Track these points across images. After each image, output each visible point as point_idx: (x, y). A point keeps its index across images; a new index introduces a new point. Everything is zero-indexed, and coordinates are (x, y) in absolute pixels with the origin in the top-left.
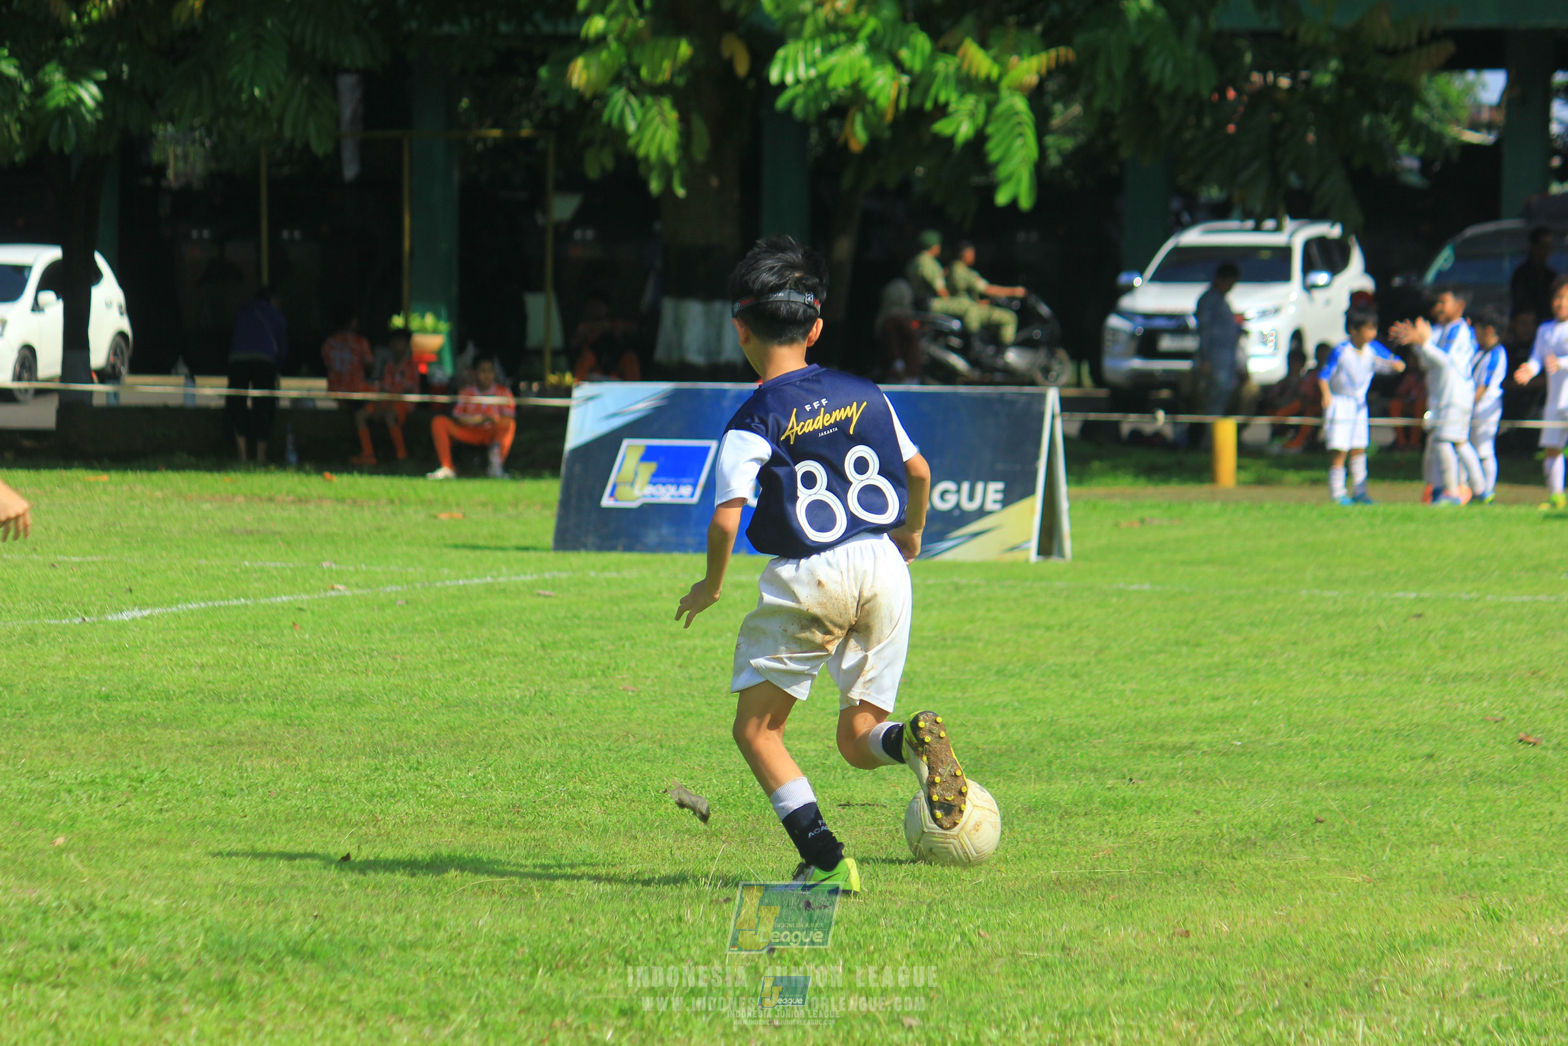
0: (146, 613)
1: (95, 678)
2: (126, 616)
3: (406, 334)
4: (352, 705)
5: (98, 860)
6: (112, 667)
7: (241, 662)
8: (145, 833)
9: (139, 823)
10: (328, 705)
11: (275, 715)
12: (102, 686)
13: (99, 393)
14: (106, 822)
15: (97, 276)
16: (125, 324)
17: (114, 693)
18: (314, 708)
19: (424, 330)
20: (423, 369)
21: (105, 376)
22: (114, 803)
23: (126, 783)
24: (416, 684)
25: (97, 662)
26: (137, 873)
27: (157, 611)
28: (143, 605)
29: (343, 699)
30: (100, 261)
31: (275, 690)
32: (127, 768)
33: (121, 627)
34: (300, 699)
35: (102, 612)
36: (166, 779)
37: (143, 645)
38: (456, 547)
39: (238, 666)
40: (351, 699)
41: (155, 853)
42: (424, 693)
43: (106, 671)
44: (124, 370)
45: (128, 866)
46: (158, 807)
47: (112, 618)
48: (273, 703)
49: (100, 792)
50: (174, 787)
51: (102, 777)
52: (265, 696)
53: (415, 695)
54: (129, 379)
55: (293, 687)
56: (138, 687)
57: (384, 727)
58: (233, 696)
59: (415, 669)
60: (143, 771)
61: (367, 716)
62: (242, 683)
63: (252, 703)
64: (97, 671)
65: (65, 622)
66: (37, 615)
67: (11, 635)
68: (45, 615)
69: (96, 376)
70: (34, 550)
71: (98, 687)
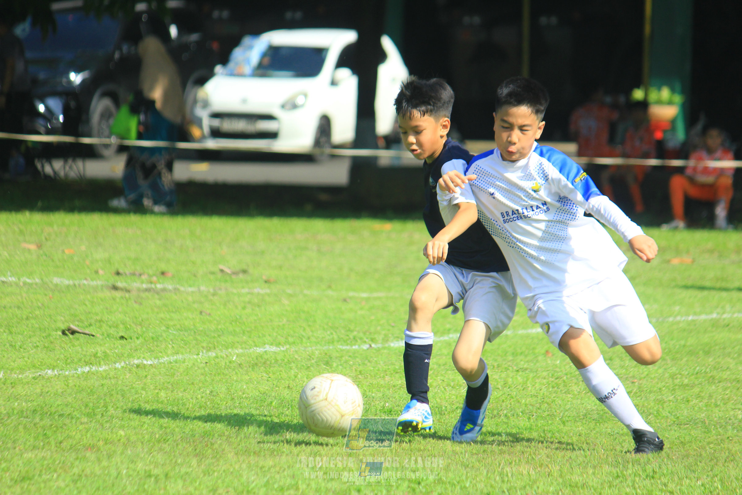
3: (644, 105)
4: (597, 421)
6: (394, 386)
7: (502, 383)
10: (575, 421)
11: (531, 429)
12: (385, 402)
13: (384, 157)
15: (382, 56)
17: (396, 408)
18: (564, 423)
19: (659, 102)
20: (659, 135)
24: (652, 404)
25: (382, 382)
29: (589, 416)
30: (387, 43)
31: (531, 407)
34: (552, 416)
35: (386, 340)
38: (686, 287)
39: (500, 387)
40: (596, 416)
42: (658, 411)
43: (389, 389)
48: (529, 418)
52: (522, 412)
53: (650, 414)
55: (546, 405)
57: (624, 441)
58: (495, 412)
59: (651, 392)
61: (609, 431)
62: (503, 401)
63: (512, 419)
64: (382, 390)
65: (355, 347)
66: (332, 342)
67: (310, 358)
68: (338, 341)
69: (382, 143)
70: (330, 287)
71: (383, 403)
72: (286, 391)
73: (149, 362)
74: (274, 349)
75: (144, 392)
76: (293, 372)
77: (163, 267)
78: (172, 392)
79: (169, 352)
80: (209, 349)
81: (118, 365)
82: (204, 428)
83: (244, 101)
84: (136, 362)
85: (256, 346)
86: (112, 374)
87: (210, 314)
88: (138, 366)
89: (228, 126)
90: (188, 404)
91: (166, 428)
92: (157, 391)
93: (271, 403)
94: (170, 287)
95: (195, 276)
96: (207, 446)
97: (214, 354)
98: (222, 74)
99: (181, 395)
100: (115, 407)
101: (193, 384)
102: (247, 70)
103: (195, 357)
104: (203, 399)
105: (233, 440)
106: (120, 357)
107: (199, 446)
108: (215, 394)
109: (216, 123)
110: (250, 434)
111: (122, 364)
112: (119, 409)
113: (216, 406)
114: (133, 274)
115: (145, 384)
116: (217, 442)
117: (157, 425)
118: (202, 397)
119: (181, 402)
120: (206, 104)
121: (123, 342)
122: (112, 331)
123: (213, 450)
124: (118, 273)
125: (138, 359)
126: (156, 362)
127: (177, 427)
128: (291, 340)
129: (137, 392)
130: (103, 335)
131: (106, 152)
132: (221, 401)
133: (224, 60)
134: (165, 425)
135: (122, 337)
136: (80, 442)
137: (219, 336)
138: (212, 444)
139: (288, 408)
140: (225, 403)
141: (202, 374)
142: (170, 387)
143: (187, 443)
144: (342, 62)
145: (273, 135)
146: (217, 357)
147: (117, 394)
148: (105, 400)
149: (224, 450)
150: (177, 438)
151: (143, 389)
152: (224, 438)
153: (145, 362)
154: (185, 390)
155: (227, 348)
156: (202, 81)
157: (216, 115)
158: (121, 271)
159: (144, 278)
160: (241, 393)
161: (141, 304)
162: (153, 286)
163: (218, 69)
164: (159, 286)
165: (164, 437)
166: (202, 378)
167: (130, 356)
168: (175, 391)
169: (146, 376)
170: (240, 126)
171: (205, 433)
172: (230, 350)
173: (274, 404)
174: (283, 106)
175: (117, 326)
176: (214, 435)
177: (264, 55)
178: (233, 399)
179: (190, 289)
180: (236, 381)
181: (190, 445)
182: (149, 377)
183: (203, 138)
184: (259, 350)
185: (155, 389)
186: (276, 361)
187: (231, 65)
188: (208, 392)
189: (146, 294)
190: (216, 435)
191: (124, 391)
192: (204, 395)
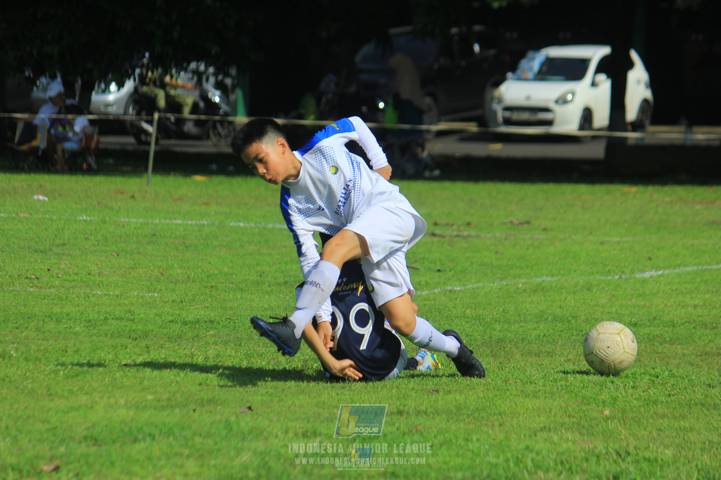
0: (660, 273)
1: (628, 312)
2: (647, 275)
5: (630, 425)
6: (639, 306)
8: (660, 409)
9: (655, 402)
12: (632, 318)
13: (632, 138)
14: (635, 402)
15: (631, 65)
16: (648, 94)
17: (640, 322)
21: (636, 126)
22: (640, 390)
23: (648, 377)
25: (629, 303)
26: (655, 434)
27: (667, 272)
28: (658, 268)
30: (634, 55)
32: (648, 369)
33: (644, 282)
35: (632, 272)
36: (673, 375)
37: (658, 292)
41: (666, 422)
43: (635, 308)
44: (647, 122)
45: (649, 429)
46: (667, 393)
47: (638, 276)
49: (632, 383)
50: (677, 381)
51: (632, 374)
54: (651, 129)
56: (655, 319)
58: (714, 325)
60: (658, 370)
64: (629, 308)
65: (609, 278)
66: (592, 273)
67: (576, 285)
68: (597, 273)
69: (630, 127)
70: (591, 233)
71: (630, 319)
72: (559, 310)
73: (459, 289)
74: (549, 279)
75: (454, 310)
76: (563, 296)
77: (468, 219)
78: (475, 310)
79: (473, 281)
80: (502, 279)
81: (436, 291)
82: (498, 336)
83: (528, 98)
84: (449, 288)
85: (536, 277)
86: (432, 297)
87: (502, 254)
88: (450, 291)
89: (516, 116)
90: (486, 319)
91: (470, 336)
92: (464, 309)
93: (548, 318)
94: (473, 233)
95: (492, 225)
96: (500, 349)
97: (505, 283)
98: (511, 79)
99: (481, 312)
100: (434, 321)
101: (490, 304)
102: (531, 75)
103: (492, 285)
104: (498, 315)
105: (520, 345)
106: (437, 284)
107: (495, 349)
108: (506, 311)
109: (508, 114)
110: (532, 340)
111: (439, 290)
112: (436, 322)
113: (507, 320)
114: (447, 224)
115: (455, 304)
116: (507, 346)
117: (464, 334)
118: (497, 314)
119: (481, 317)
120: (500, 100)
121: (440, 273)
122: (432, 266)
123: (505, 352)
124: (436, 224)
125: (451, 286)
126: (463, 288)
127: (479, 335)
128: (562, 272)
129: (449, 310)
130: (425, 268)
131: (429, 136)
132: (511, 316)
133: (514, 68)
134: (470, 334)
135: (439, 271)
136: (409, 346)
137: (509, 270)
138: (504, 348)
139: (560, 322)
140: (514, 318)
141: (497, 297)
142: (473, 306)
143: (486, 347)
144: (600, 69)
145: (550, 123)
146: (507, 285)
147: (436, 311)
148: (426, 315)
149: (513, 352)
150: (479, 344)
151: (454, 308)
152: (513, 343)
153: (455, 288)
154: (484, 309)
155: (515, 278)
156: (498, 83)
157: (508, 109)
158: (439, 221)
159: (455, 227)
160: (525, 311)
161: (452, 246)
162: (461, 233)
163: (509, 75)
164: (466, 233)
165: (470, 343)
166: (497, 300)
167: (444, 284)
168: (477, 309)
169: (456, 299)
170: (525, 116)
171: (499, 339)
172: (517, 280)
173: (549, 319)
174: (557, 102)
175: (435, 263)
176: (505, 342)
177: (543, 65)
178: (519, 315)
179: (489, 236)
180: (522, 302)
181: (489, 348)
182: (458, 299)
183: (498, 125)
184: (538, 280)
185: (463, 308)
186: (551, 288)
187: (519, 72)
188: (501, 310)
189: (456, 240)
190: (507, 341)
191: (440, 309)
192: (498, 312)
